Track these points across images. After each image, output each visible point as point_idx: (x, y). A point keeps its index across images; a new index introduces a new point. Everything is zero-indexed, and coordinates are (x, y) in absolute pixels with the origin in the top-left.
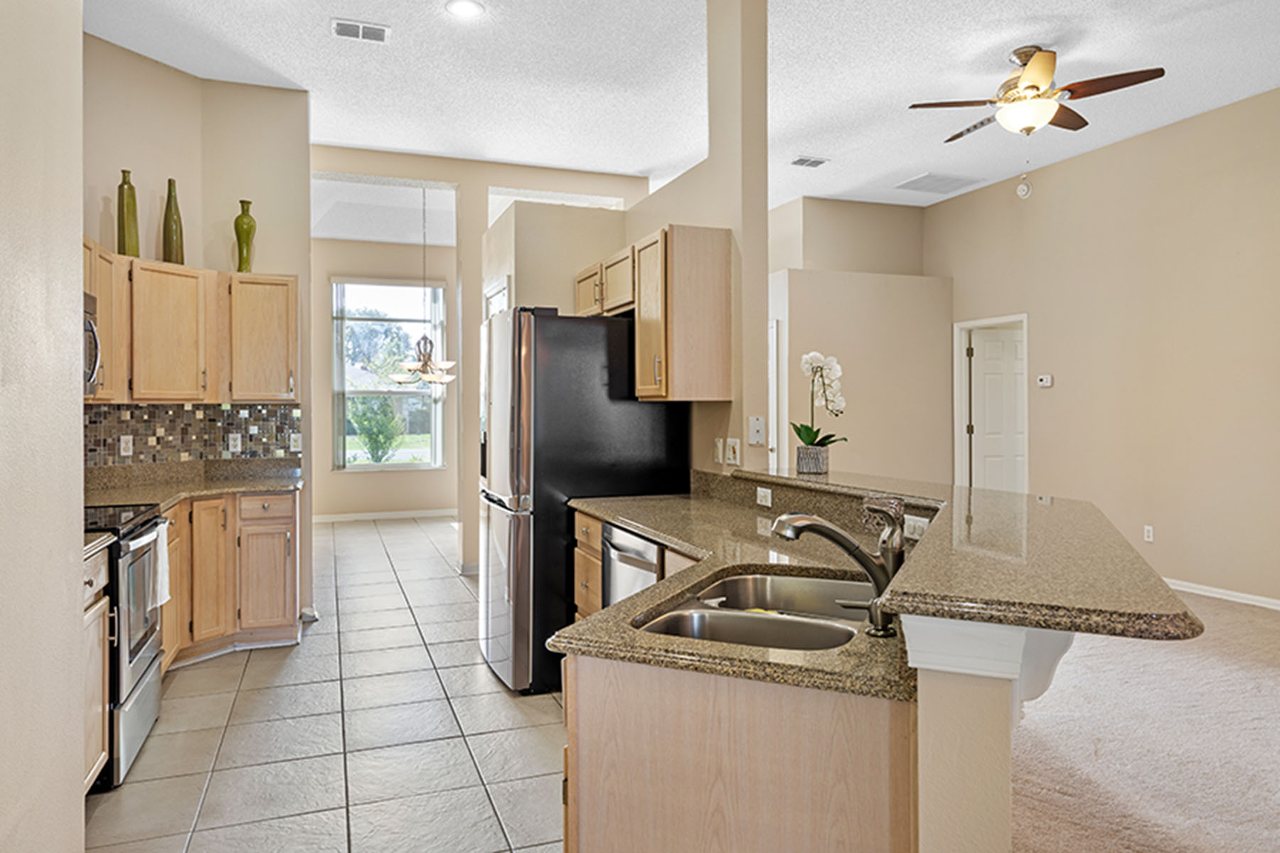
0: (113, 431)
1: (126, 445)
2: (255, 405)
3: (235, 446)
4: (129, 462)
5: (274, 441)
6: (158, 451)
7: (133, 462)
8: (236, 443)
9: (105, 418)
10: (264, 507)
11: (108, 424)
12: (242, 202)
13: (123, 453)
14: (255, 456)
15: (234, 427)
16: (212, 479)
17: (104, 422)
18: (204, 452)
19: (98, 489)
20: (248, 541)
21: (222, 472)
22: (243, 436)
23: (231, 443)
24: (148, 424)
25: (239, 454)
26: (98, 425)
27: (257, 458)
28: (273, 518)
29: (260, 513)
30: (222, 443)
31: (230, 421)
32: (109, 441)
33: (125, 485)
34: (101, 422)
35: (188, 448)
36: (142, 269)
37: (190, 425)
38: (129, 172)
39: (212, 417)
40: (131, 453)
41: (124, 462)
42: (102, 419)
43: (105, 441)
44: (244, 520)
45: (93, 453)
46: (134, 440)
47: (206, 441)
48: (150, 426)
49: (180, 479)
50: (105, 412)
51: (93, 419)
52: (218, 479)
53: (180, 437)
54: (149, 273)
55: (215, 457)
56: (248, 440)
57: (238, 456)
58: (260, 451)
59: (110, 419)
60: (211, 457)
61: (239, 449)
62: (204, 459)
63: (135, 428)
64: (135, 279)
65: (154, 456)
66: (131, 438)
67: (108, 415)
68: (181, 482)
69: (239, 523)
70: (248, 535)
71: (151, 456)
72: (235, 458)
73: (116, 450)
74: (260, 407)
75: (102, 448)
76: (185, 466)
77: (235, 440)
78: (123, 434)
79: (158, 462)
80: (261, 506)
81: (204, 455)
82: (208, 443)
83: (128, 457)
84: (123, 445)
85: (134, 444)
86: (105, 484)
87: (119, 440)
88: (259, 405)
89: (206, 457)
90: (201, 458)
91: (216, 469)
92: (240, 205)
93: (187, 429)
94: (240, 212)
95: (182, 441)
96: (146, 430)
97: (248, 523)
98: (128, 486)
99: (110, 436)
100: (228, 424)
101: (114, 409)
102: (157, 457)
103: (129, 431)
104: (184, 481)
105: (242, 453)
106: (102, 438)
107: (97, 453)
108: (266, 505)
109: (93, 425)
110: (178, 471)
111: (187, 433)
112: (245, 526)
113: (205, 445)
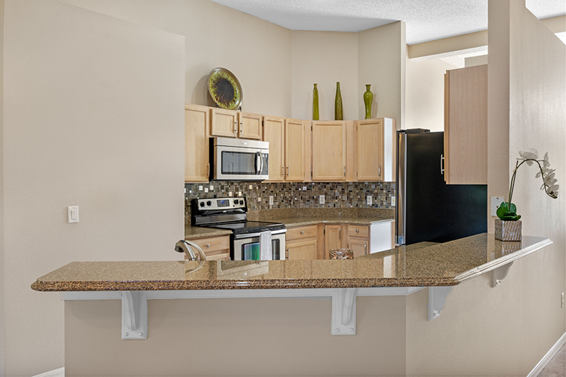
0: (316, 193)
1: (322, 199)
2: (378, 182)
3: (369, 202)
4: (323, 207)
5: (385, 200)
6: (336, 203)
7: (325, 206)
8: (370, 201)
9: (314, 188)
10: (356, 231)
11: (314, 190)
12: (366, 85)
13: (321, 203)
14: (377, 207)
15: (370, 192)
16: (360, 217)
17: (313, 190)
18: (358, 204)
19: (309, 217)
20: (351, 246)
21: (364, 214)
22: (373, 197)
23: (368, 200)
24: (331, 191)
25: (371, 205)
26: (310, 191)
27: (378, 208)
28: (361, 237)
29: (355, 234)
30: (365, 200)
31: (368, 190)
32: (315, 197)
33: (321, 216)
34: (311, 189)
35: (350, 202)
36: (316, 125)
37: (351, 191)
38: (316, 84)
39: (361, 188)
40: (324, 203)
41: (321, 206)
42: (312, 188)
43: (313, 197)
44: (351, 236)
45: (308, 202)
46: (325, 197)
47: (359, 199)
48: (332, 191)
49: (346, 215)
50: (313, 185)
51: (309, 188)
52: (362, 217)
53: (346, 197)
54: (319, 126)
55: (362, 206)
56: (374, 198)
57: (371, 207)
58: (379, 205)
59: (315, 188)
60: (361, 206)
61: (371, 203)
62: (358, 207)
63: (326, 192)
64: (313, 130)
65: (334, 205)
66: (324, 196)
67: (315, 187)
68: (346, 217)
69: (349, 237)
70: (351, 244)
71: (333, 205)
72: (370, 207)
73: (318, 202)
74: (379, 184)
75: (312, 200)
76: (348, 210)
77: (369, 199)
78: (321, 195)
79: (336, 207)
80: (355, 230)
81: (358, 205)
82: (360, 200)
83: (323, 204)
84: (320, 199)
85: (325, 199)
86: (312, 215)
87: (319, 197)
88: (379, 182)
89: (359, 206)
90: (357, 206)
91: (362, 212)
92: (366, 87)
93: (350, 193)
94: (366, 90)
95: (348, 199)
96: (331, 193)
97: (352, 238)
98: (322, 217)
99: (315, 195)
100: (367, 191)
101: (317, 184)
102: (336, 205)
103: (324, 194)
104: (347, 217)
105: (373, 205)
106: (312, 196)
107: (310, 202)
108: (357, 230)
109: (309, 191)
110: (344, 212)
111: (350, 195)
112: (351, 239)
113: (359, 201)
